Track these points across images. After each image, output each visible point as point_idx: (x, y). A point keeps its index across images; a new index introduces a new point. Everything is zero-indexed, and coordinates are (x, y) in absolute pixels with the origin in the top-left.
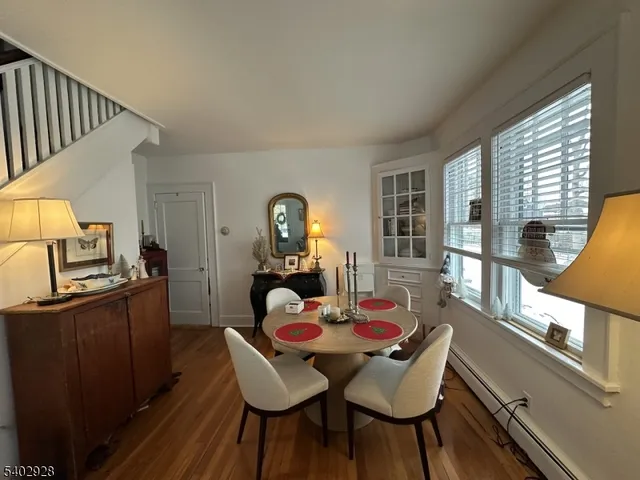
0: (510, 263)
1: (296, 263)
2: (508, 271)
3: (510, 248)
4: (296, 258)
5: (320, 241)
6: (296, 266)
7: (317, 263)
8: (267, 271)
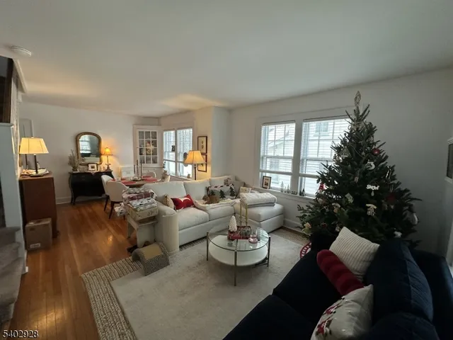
0: (181, 162)
1: (96, 167)
2: (181, 164)
3: (181, 158)
4: (95, 165)
5: (110, 158)
6: (96, 168)
7: (108, 167)
8: (78, 171)
